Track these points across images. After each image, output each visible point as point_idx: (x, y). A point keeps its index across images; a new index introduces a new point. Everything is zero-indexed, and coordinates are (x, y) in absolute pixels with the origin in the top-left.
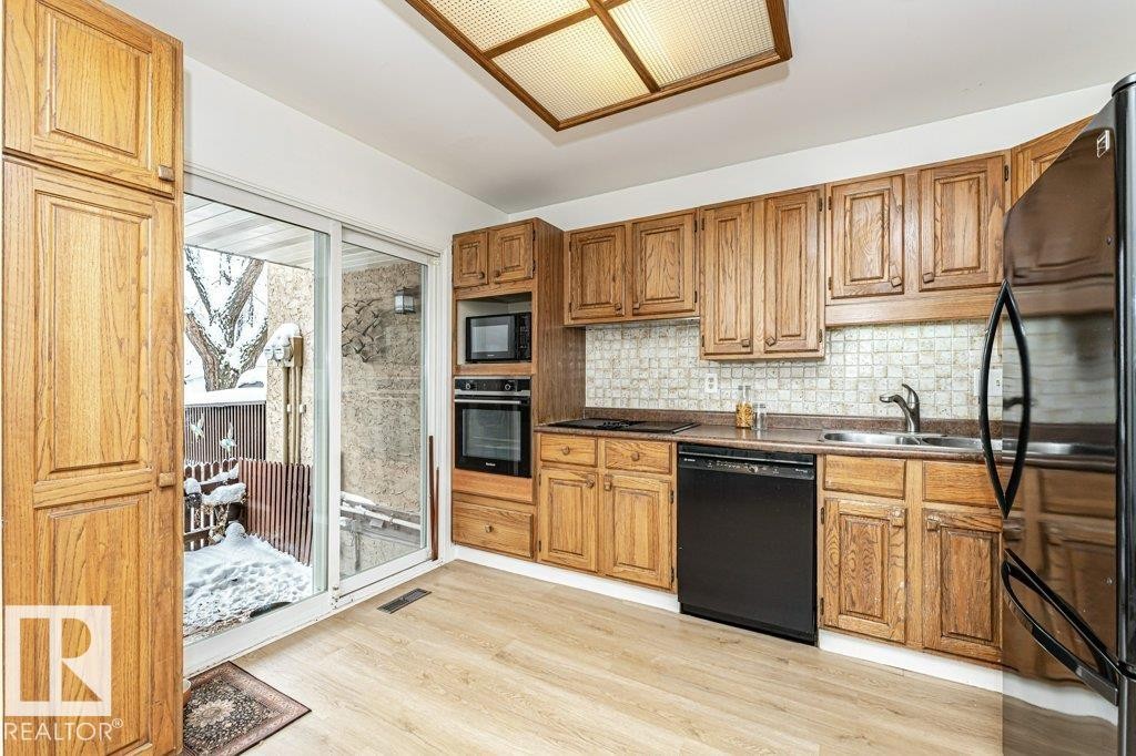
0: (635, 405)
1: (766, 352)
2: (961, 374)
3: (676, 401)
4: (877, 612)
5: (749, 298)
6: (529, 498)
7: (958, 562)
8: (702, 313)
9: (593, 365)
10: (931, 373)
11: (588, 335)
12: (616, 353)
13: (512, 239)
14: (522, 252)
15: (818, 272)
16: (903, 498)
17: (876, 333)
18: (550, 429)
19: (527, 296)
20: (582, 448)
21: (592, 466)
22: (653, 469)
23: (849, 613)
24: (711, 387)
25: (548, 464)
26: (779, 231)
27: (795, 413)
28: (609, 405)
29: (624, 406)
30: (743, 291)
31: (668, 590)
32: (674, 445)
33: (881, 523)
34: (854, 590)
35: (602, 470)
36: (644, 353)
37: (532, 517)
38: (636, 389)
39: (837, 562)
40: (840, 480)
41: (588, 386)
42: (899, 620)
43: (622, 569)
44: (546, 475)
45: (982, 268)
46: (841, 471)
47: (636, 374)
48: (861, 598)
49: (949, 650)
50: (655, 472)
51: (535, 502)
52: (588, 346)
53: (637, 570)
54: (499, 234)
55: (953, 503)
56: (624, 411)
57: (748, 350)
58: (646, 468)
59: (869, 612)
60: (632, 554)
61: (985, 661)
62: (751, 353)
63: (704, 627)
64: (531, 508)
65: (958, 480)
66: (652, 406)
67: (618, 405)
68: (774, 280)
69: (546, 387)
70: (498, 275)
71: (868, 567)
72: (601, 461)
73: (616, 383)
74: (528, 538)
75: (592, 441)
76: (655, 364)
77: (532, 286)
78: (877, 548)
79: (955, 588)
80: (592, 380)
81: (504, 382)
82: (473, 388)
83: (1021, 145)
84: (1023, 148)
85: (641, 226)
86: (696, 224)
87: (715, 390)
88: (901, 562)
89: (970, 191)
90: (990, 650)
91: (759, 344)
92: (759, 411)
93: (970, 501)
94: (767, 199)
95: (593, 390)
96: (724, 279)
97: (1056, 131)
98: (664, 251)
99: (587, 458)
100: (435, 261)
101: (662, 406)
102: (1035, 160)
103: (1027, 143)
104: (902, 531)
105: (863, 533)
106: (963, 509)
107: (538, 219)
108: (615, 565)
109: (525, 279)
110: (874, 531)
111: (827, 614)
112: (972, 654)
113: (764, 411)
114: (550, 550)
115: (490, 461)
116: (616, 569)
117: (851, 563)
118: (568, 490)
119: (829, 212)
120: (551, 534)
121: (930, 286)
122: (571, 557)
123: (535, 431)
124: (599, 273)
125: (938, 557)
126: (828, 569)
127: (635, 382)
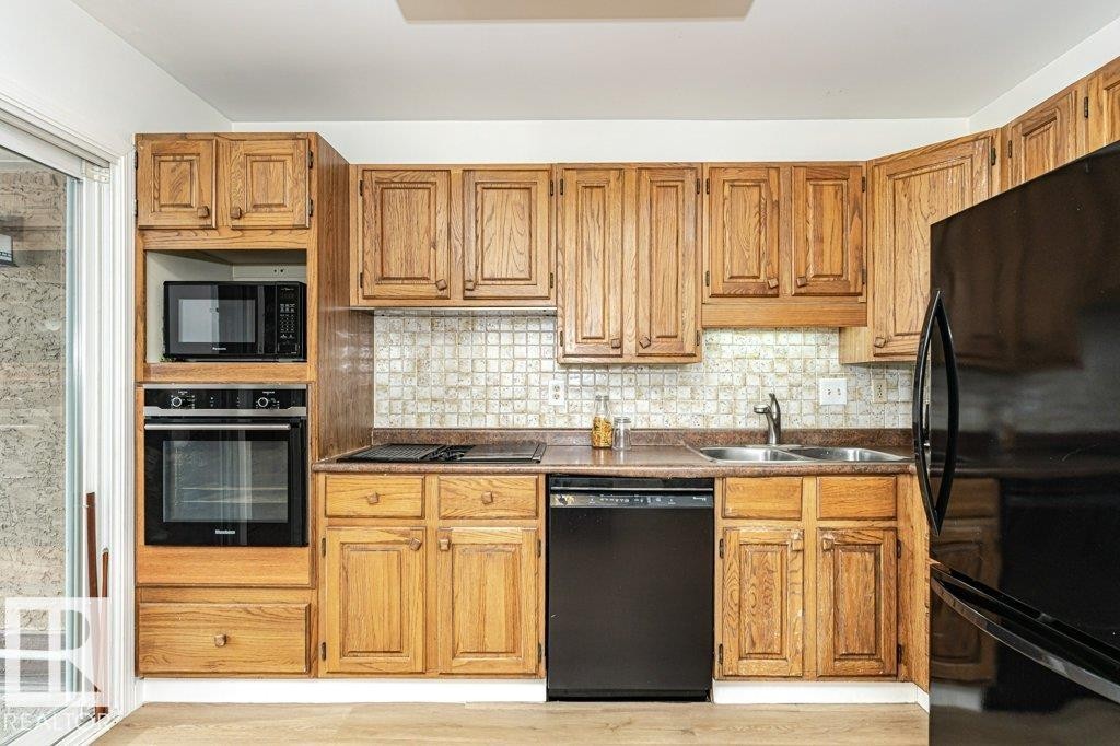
0: (452, 423)
1: (640, 355)
2: (809, 383)
3: (510, 416)
4: (776, 649)
5: (618, 289)
6: (305, 579)
7: (849, 580)
8: (560, 302)
9: (385, 367)
10: (784, 382)
11: (379, 323)
12: (423, 350)
13: (268, 159)
14: (289, 184)
15: (696, 264)
16: (800, 519)
17: (736, 336)
18: (342, 466)
19: (298, 257)
20: (400, 491)
21: (417, 518)
22: (512, 514)
23: (749, 656)
24: (556, 397)
25: (336, 521)
26: (654, 210)
27: (656, 427)
28: (411, 423)
29: (436, 425)
30: (612, 278)
31: (534, 675)
32: (542, 479)
33: (781, 548)
34: (754, 627)
35: (432, 522)
36: (465, 352)
37: (309, 608)
38: (454, 401)
39: (737, 601)
40: (740, 506)
41: (379, 398)
42: (797, 652)
43: (466, 660)
44: (333, 538)
45: (844, 278)
46: (741, 495)
47: (452, 380)
48: (762, 637)
49: (841, 673)
50: (514, 518)
51: (315, 582)
52: (378, 340)
53: (488, 658)
54: (242, 147)
55: (843, 519)
56: (435, 432)
57: (618, 352)
58: (502, 513)
59: (769, 650)
60: (481, 637)
61: (871, 676)
62: (621, 356)
63: (584, 714)
64: (307, 596)
65: (848, 495)
66: (477, 424)
67: (427, 424)
68: (647, 268)
69: (329, 400)
70: (240, 216)
71: (768, 602)
72: (431, 509)
73: (424, 392)
74: (303, 642)
75: (416, 481)
76: (480, 366)
77: (308, 241)
78: (777, 576)
79: (845, 607)
80: (385, 388)
81: (257, 394)
82: (186, 405)
83: (876, 160)
84: (878, 163)
85: (477, 177)
86: (552, 185)
87: (561, 401)
88: (798, 589)
89: (836, 197)
90: (875, 664)
91: (630, 346)
92: (622, 427)
93: (859, 515)
94: (641, 168)
95: (386, 404)
96: (589, 261)
97: (907, 152)
98: (509, 215)
99: (411, 507)
100: (96, 173)
101: (491, 422)
102: (890, 176)
103: (881, 159)
104: (800, 555)
105: (763, 563)
106: (851, 524)
107: (317, 135)
108: (454, 656)
109: (295, 228)
110: (773, 559)
111: (726, 662)
112: (860, 671)
113: (629, 426)
114: (343, 654)
115: (225, 526)
116: (456, 662)
117: (752, 599)
118: (377, 559)
119: (706, 196)
120: (346, 629)
121: (803, 290)
122: (381, 658)
123: (317, 472)
124: (410, 233)
125: (832, 578)
126: (727, 610)
127: (452, 391)
